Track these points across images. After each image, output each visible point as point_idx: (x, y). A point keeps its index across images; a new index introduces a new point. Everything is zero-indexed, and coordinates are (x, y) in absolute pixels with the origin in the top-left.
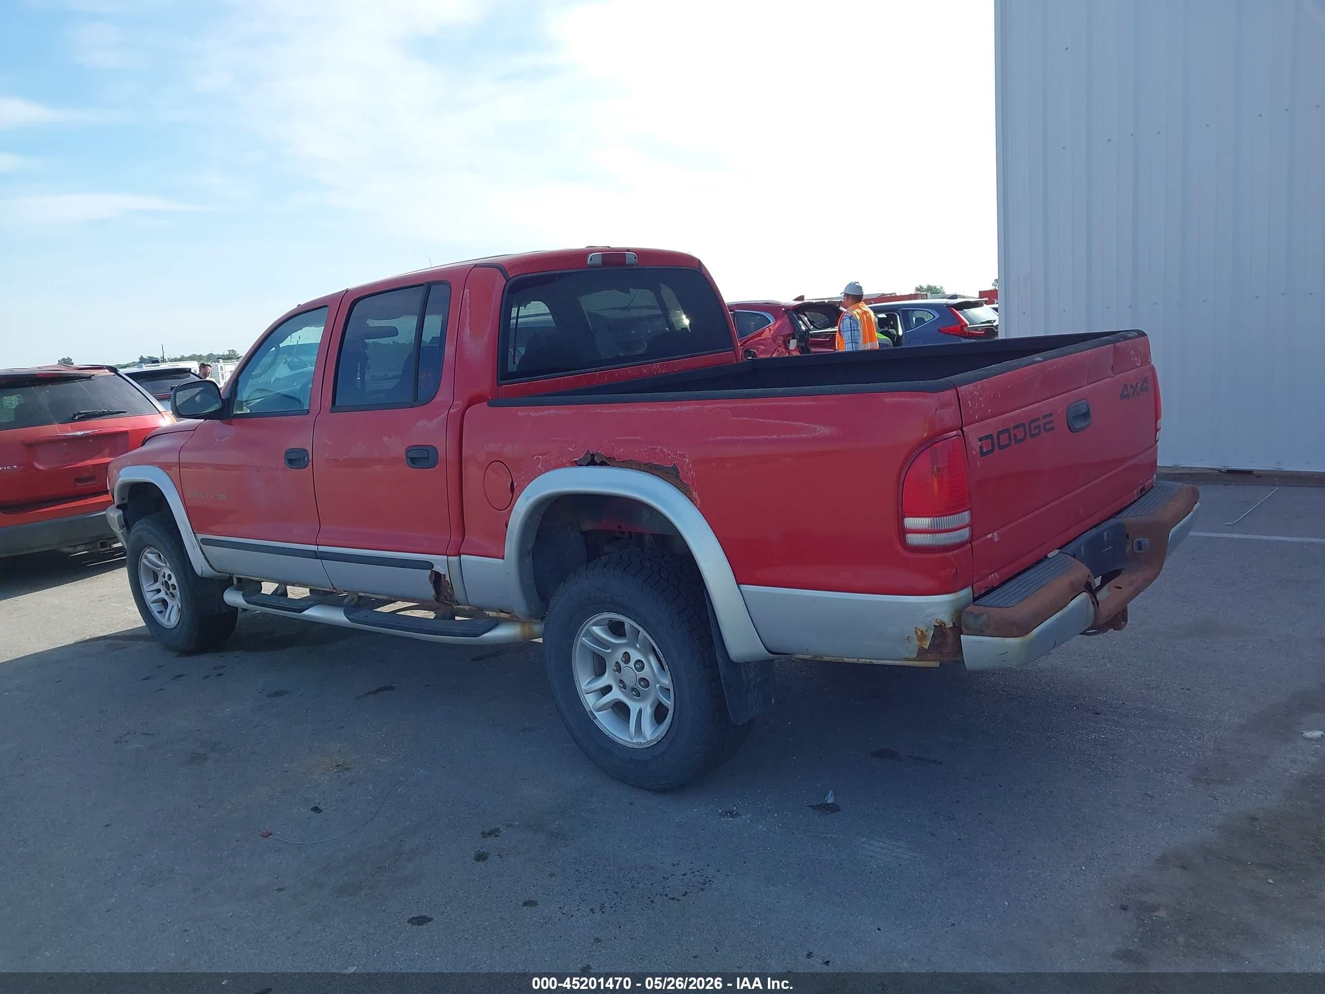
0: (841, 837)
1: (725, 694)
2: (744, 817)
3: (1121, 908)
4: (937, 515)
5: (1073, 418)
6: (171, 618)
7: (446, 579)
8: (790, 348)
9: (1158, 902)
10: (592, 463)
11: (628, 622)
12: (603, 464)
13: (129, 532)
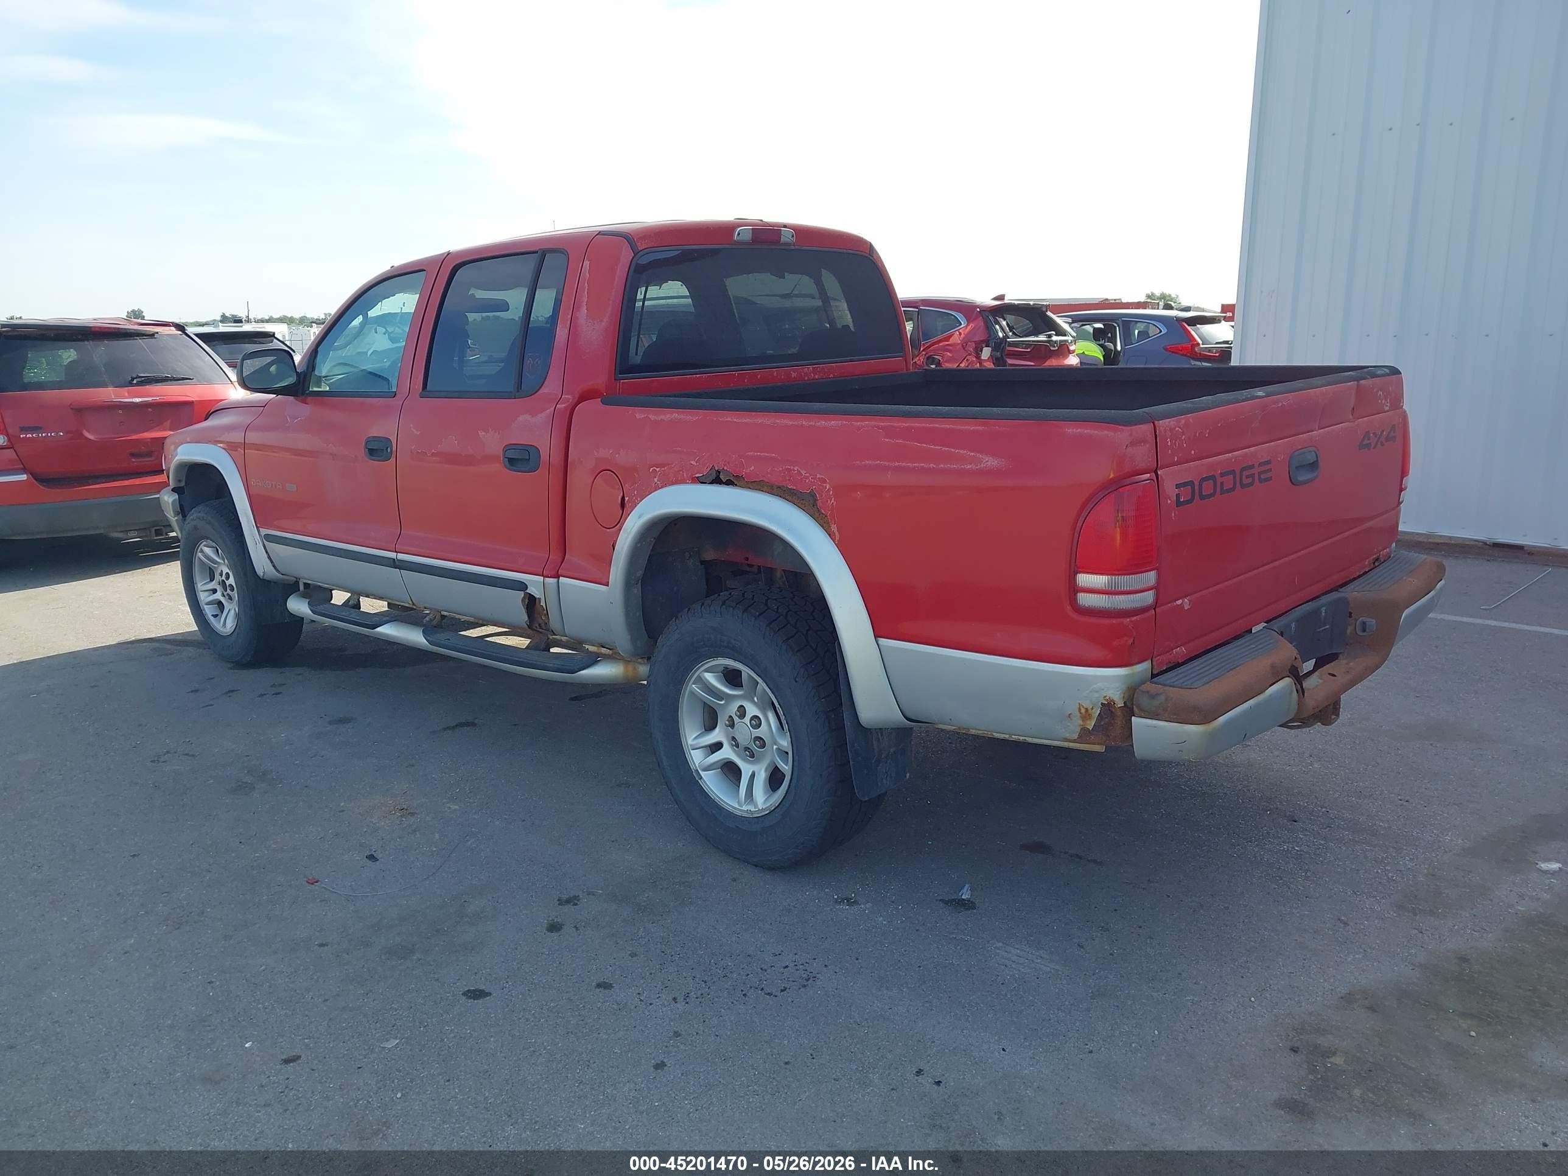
0: (973, 939)
1: (851, 763)
2: (863, 906)
3: (1290, 1049)
4: (1117, 573)
5: (1296, 467)
6: (227, 624)
7: (541, 604)
8: (982, 358)
9: (1336, 1047)
10: (717, 481)
11: (746, 672)
12: (729, 483)
13: (185, 520)
